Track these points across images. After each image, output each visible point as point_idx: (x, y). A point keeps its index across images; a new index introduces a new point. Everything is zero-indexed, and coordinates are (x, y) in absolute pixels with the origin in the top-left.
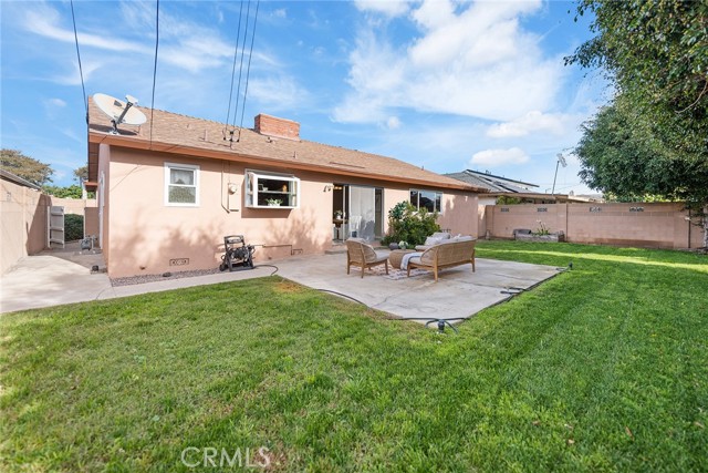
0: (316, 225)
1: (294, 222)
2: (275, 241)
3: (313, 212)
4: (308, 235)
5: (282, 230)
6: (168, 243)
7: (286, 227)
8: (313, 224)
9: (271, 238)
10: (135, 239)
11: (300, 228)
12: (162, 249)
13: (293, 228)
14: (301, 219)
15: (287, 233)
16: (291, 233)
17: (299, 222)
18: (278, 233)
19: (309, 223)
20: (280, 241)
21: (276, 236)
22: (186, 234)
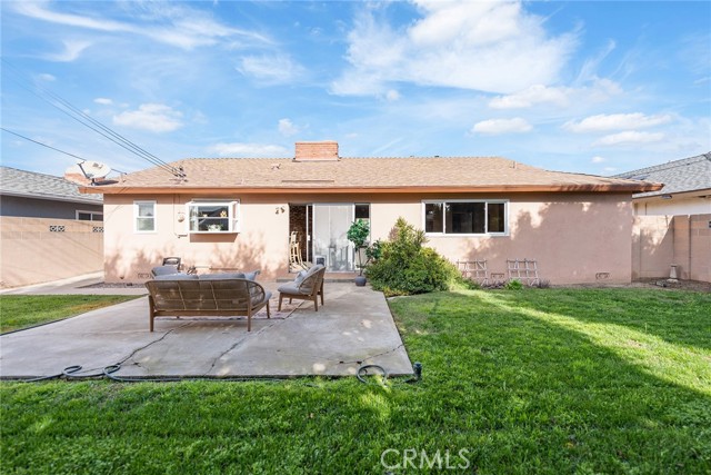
0: (266, 249)
1: (240, 246)
2: (220, 263)
3: (262, 236)
4: (256, 260)
5: (228, 253)
6: (136, 261)
7: (231, 251)
8: (262, 249)
9: (216, 261)
10: (116, 258)
11: (248, 252)
12: (132, 265)
13: (239, 252)
14: (248, 244)
15: (233, 258)
16: (237, 256)
17: (245, 247)
18: (224, 257)
19: (258, 247)
20: (225, 264)
21: (221, 259)
22: (147, 255)
